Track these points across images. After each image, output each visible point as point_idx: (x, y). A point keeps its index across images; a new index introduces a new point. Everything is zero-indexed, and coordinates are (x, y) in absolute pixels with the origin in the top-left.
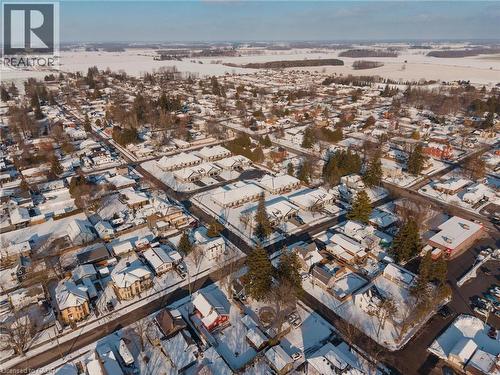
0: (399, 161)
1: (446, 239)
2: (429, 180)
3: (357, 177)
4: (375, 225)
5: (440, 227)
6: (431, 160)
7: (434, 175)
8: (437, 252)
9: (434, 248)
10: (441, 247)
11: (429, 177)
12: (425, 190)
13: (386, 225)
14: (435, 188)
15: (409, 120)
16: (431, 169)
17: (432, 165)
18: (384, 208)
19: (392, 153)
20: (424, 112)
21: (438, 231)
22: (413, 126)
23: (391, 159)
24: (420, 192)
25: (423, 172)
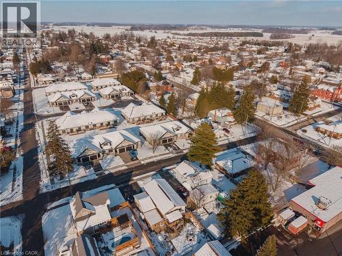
0: (283, 100)
1: (318, 201)
2: (313, 121)
3: (228, 111)
4: (222, 170)
5: (312, 181)
6: (319, 101)
7: (320, 116)
8: (299, 223)
9: (297, 215)
10: (306, 214)
11: (313, 118)
12: (305, 131)
13: (236, 170)
14: (317, 130)
15: (304, 68)
16: (318, 109)
17: (319, 106)
18: (248, 148)
19: (278, 93)
20: (320, 63)
21: (309, 187)
22: (307, 73)
23: (275, 98)
24: (299, 133)
25: (308, 112)
